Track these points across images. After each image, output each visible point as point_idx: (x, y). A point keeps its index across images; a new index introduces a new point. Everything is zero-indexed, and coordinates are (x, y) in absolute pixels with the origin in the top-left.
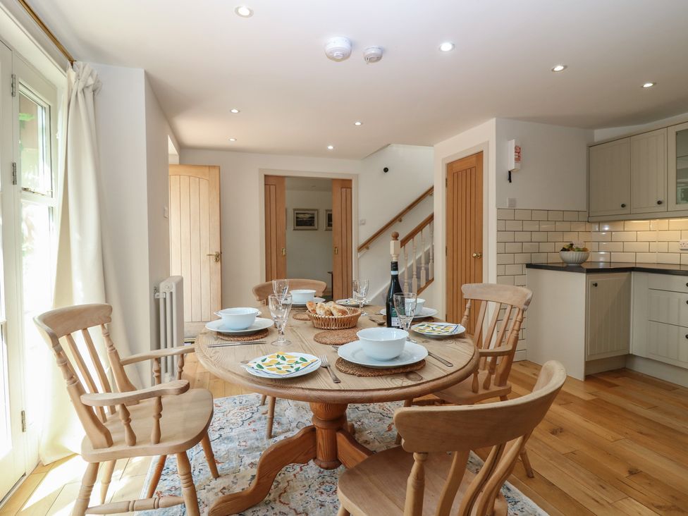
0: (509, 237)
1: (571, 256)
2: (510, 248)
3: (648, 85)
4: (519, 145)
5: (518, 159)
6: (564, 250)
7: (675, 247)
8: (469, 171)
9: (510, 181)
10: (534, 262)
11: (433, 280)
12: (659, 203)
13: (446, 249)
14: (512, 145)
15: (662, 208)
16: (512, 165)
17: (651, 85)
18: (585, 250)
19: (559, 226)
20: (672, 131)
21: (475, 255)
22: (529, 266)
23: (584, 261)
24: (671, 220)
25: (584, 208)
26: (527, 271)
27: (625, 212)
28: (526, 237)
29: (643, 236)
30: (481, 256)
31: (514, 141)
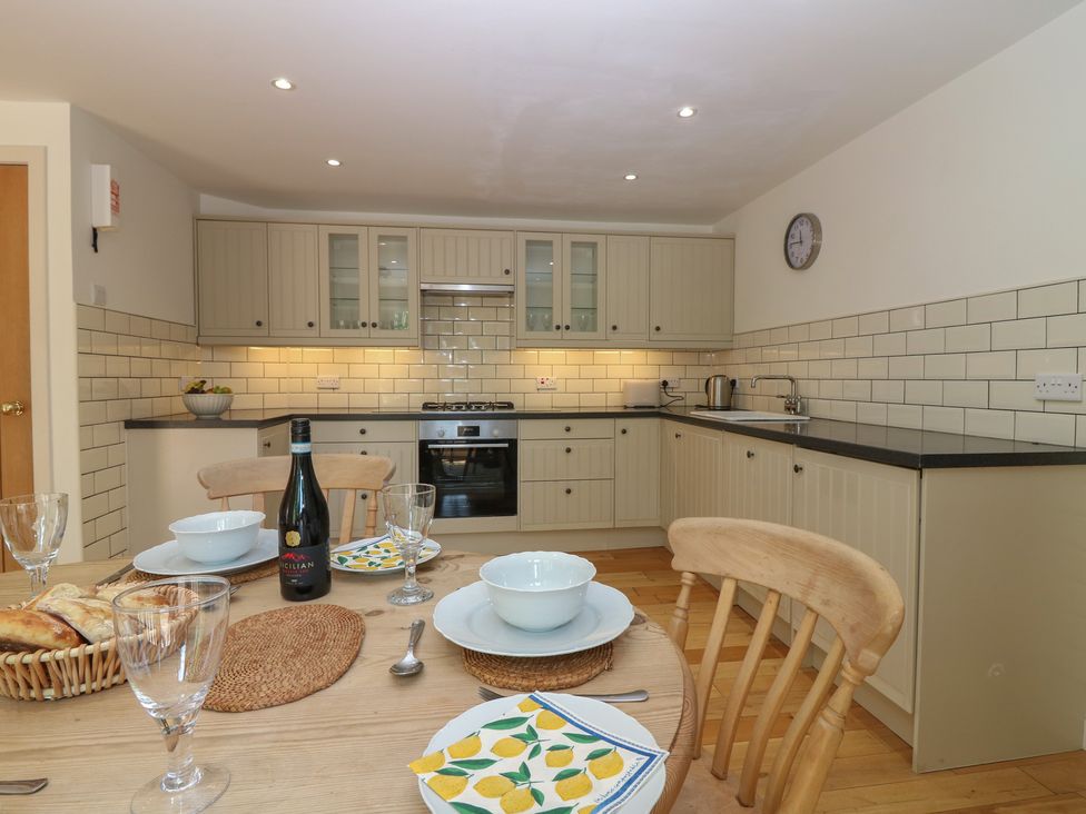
0: (96, 366)
2: (99, 389)
3: (334, 163)
4: (116, 179)
5: (115, 208)
6: (192, 391)
7: (311, 385)
9: (96, 250)
10: (136, 416)
12: (311, 325)
14: (102, 176)
15: (313, 332)
16: (103, 217)
17: (338, 163)
18: (227, 391)
19: (166, 349)
20: (325, 231)
22: (130, 424)
23: (227, 408)
24: (305, 349)
26: (126, 434)
27: (264, 333)
28: (123, 367)
29: (273, 370)
30: (26, 408)
31: (108, 167)
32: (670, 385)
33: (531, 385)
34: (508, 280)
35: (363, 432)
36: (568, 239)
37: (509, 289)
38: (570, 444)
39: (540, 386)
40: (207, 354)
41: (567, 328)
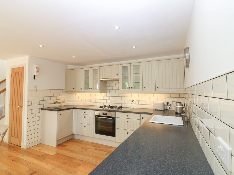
1: (56, 105)
2: (34, 103)
3: (74, 57)
4: (38, 67)
5: (38, 71)
6: (54, 103)
8: (19, 73)
9: (35, 79)
10: (44, 108)
11: (4, 116)
12: (81, 89)
13: (10, 103)
14: (35, 66)
16: (35, 73)
17: (75, 57)
18: (60, 103)
19: (55, 94)
21: (19, 106)
22: (42, 109)
25: (65, 89)
26: (41, 111)
27: (74, 91)
28: (42, 99)
30: (22, 106)
31: (36, 65)
32: (169, 103)
33: (130, 102)
34: (118, 77)
35: (85, 112)
36: (132, 65)
37: (118, 79)
38: (128, 120)
39: (132, 102)
40: (68, 95)
41: (132, 88)
